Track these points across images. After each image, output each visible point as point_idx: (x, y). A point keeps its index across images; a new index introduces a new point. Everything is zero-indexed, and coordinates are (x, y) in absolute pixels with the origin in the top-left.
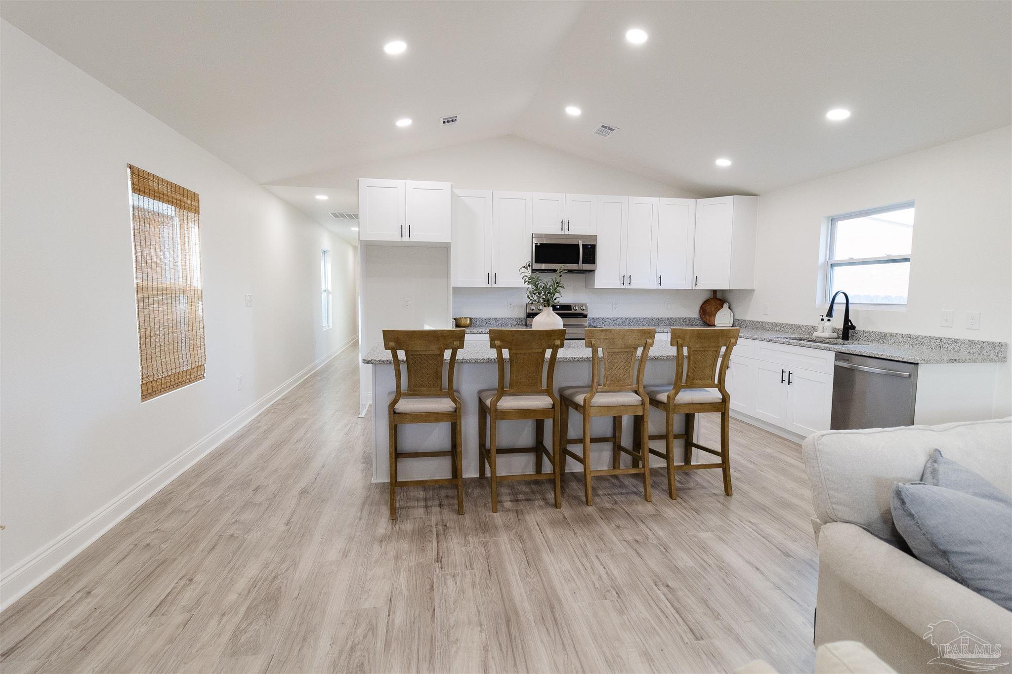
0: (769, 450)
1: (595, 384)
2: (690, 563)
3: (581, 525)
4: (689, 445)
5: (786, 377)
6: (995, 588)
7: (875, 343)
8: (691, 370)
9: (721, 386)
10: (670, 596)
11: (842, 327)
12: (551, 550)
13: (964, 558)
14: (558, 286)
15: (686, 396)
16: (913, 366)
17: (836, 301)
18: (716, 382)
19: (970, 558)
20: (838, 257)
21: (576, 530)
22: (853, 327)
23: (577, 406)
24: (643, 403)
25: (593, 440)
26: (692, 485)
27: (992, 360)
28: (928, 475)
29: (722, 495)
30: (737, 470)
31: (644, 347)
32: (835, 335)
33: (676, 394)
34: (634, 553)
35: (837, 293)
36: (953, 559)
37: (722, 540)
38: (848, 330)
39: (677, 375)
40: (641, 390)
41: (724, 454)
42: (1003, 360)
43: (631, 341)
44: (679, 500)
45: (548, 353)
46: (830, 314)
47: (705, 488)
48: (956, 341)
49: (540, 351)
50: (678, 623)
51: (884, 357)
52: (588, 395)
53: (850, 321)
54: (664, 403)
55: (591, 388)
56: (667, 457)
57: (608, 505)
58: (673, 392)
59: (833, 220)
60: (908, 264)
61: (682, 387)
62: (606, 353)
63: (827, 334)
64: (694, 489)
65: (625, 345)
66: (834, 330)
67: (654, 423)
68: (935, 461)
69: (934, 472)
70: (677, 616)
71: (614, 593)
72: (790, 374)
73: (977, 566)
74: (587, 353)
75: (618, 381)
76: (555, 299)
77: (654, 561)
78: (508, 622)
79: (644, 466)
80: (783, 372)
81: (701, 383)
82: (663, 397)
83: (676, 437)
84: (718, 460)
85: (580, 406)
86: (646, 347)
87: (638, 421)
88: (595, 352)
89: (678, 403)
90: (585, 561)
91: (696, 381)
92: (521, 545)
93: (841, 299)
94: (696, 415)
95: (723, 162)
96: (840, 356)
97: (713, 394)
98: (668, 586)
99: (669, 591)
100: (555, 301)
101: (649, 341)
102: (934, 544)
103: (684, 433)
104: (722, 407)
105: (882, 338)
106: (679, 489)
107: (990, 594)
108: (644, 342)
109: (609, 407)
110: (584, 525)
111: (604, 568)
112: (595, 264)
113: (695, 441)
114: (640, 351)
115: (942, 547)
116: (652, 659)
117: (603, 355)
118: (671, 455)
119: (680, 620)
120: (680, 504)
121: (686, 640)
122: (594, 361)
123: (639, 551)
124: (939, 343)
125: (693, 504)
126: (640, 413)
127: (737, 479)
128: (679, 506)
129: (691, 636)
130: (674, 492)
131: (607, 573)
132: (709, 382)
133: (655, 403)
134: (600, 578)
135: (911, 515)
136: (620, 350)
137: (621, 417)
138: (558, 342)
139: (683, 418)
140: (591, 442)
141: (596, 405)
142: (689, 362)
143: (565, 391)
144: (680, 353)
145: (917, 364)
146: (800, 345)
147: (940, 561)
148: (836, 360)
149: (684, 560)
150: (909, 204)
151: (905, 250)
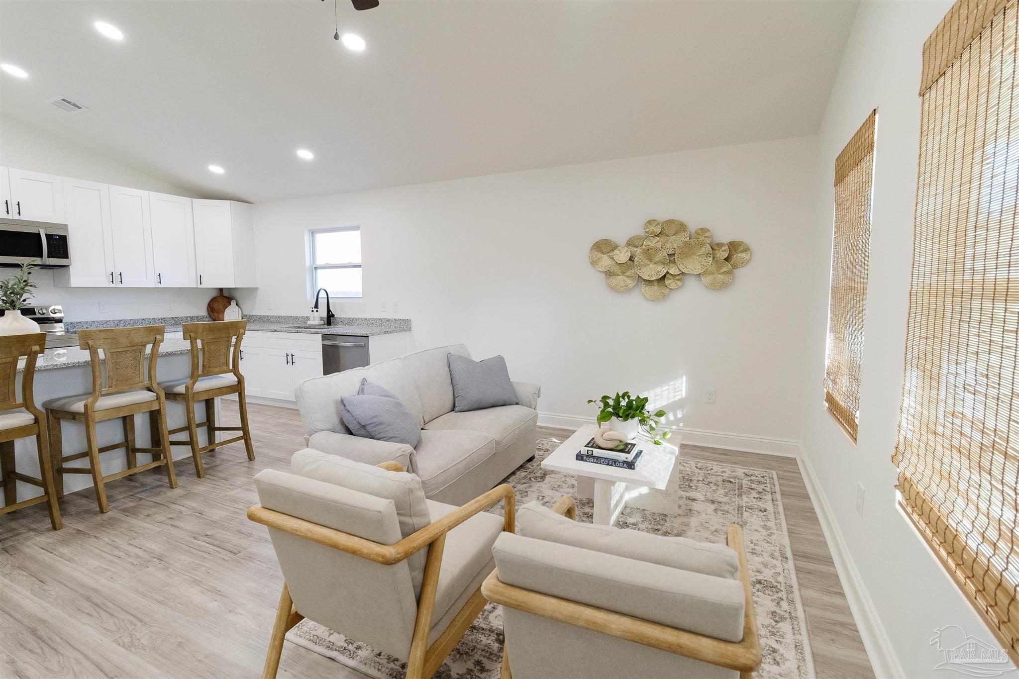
0: (282, 420)
1: (97, 388)
2: (223, 514)
3: (104, 529)
4: (211, 429)
5: (290, 359)
6: (384, 436)
7: (347, 326)
8: (206, 360)
9: (235, 370)
10: (209, 540)
11: (325, 315)
12: (70, 560)
13: (372, 425)
14: (26, 285)
15: (204, 385)
16: (366, 338)
17: (320, 296)
18: (231, 367)
19: (374, 425)
20: (320, 262)
21: (97, 535)
22: (333, 316)
23: (73, 416)
24: (158, 398)
25: (102, 450)
26: (218, 462)
27: (405, 331)
28: (360, 393)
29: (246, 462)
30: (257, 441)
31: (154, 344)
32: (322, 322)
33: (194, 383)
34: (169, 527)
35: (319, 291)
36: (368, 428)
37: (248, 490)
38: (330, 318)
39: (193, 366)
40: (155, 386)
41: (244, 428)
42: (410, 329)
43: (138, 339)
44: (208, 476)
45: (22, 364)
46: (316, 306)
47: (231, 461)
48: (388, 320)
49: (10, 360)
50: (219, 553)
51: (350, 334)
52: (90, 400)
53: (330, 311)
54: (182, 394)
55: (93, 392)
56: (191, 443)
57: (132, 504)
58: (191, 382)
59: (313, 233)
60: (360, 269)
61: (199, 376)
62: (108, 354)
63: (317, 322)
64: (221, 464)
65: (131, 343)
66: (321, 319)
67: (173, 416)
68: (363, 385)
69: (363, 389)
70: (217, 549)
71: (156, 560)
72: (292, 356)
73: (377, 428)
74: (84, 356)
75: (127, 380)
76: (24, 300)
77: (191, 525)
78: (34, 632)
79: (165, 457)
80: (287, 355)
81: (217, 370)
82: (181, 389)
83: (198, 426)
84: (240, 433)
85: (79, 414)
86: (156, 343)
87: (155, 417)
88: (94, 353)
89: (197, 391)
90: (116, 552)
91: (211, 369)
92: (25, 573)
93: (323, 295)
94: (216, 399)
95: (216, 169)
96: (325, 337)
97: (229, 379)
98: (207, 535)
99: (209, 538)
100: (25, 303)
101: (159, 337)
102: (359, 423)
103: (206, 421)
104: (238, 387)
105: (350, 322)
106: (207, 469)
107: (382, 439)
108: (152, 338)
109: (118, 408)
110: (108, 528)
111: (141, 549)
112: (68, 258)
113: (217, 425)
114: (149, 348)
115: (363, 424)
116: (201, 582)
117: (105, 355)
118: (195, 439)
119: (221, 550)
120: (209, 479)
121: (227, 559)
122: (92, 365)
123: (173, 524)
124: (381, 322)
125: (222, 475)
126: (156, 407)
127: (257, 447)
128: (208, 481)
129: (231, 555)
130: (201, 473)
131: (145, 551)
132: (225, 368)
133: (172, 396)
134: (138, 556)
135: (349, 411)
136: (125, 349)
137: (131, 417)
138: (36, 348)
139: (203, 405)
140: (99, 452)
141: (101, 409)
142: (204, 354)
143: (52, 406)
144: (194, 345)
145: (368, 336)
146: (298, 332)
147: (363, 432)
148: (322, 340)
149: (217, 514)
150: (357, 228)
151: (357, 260)
